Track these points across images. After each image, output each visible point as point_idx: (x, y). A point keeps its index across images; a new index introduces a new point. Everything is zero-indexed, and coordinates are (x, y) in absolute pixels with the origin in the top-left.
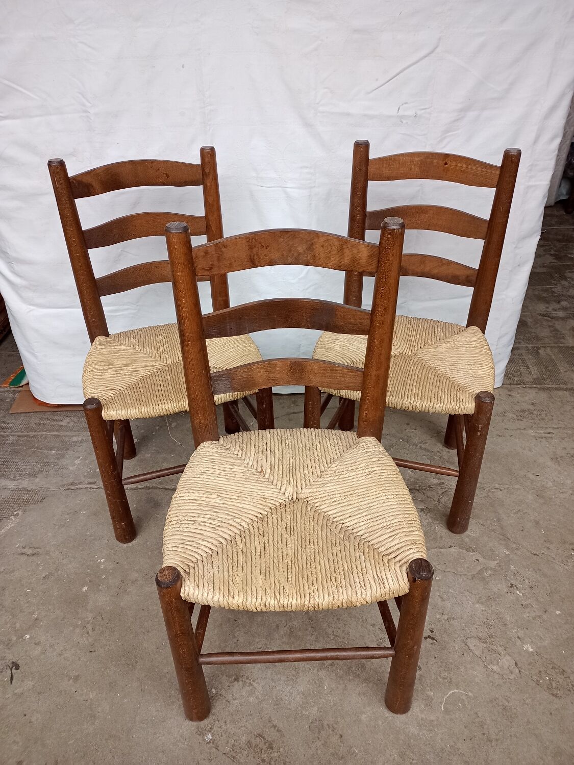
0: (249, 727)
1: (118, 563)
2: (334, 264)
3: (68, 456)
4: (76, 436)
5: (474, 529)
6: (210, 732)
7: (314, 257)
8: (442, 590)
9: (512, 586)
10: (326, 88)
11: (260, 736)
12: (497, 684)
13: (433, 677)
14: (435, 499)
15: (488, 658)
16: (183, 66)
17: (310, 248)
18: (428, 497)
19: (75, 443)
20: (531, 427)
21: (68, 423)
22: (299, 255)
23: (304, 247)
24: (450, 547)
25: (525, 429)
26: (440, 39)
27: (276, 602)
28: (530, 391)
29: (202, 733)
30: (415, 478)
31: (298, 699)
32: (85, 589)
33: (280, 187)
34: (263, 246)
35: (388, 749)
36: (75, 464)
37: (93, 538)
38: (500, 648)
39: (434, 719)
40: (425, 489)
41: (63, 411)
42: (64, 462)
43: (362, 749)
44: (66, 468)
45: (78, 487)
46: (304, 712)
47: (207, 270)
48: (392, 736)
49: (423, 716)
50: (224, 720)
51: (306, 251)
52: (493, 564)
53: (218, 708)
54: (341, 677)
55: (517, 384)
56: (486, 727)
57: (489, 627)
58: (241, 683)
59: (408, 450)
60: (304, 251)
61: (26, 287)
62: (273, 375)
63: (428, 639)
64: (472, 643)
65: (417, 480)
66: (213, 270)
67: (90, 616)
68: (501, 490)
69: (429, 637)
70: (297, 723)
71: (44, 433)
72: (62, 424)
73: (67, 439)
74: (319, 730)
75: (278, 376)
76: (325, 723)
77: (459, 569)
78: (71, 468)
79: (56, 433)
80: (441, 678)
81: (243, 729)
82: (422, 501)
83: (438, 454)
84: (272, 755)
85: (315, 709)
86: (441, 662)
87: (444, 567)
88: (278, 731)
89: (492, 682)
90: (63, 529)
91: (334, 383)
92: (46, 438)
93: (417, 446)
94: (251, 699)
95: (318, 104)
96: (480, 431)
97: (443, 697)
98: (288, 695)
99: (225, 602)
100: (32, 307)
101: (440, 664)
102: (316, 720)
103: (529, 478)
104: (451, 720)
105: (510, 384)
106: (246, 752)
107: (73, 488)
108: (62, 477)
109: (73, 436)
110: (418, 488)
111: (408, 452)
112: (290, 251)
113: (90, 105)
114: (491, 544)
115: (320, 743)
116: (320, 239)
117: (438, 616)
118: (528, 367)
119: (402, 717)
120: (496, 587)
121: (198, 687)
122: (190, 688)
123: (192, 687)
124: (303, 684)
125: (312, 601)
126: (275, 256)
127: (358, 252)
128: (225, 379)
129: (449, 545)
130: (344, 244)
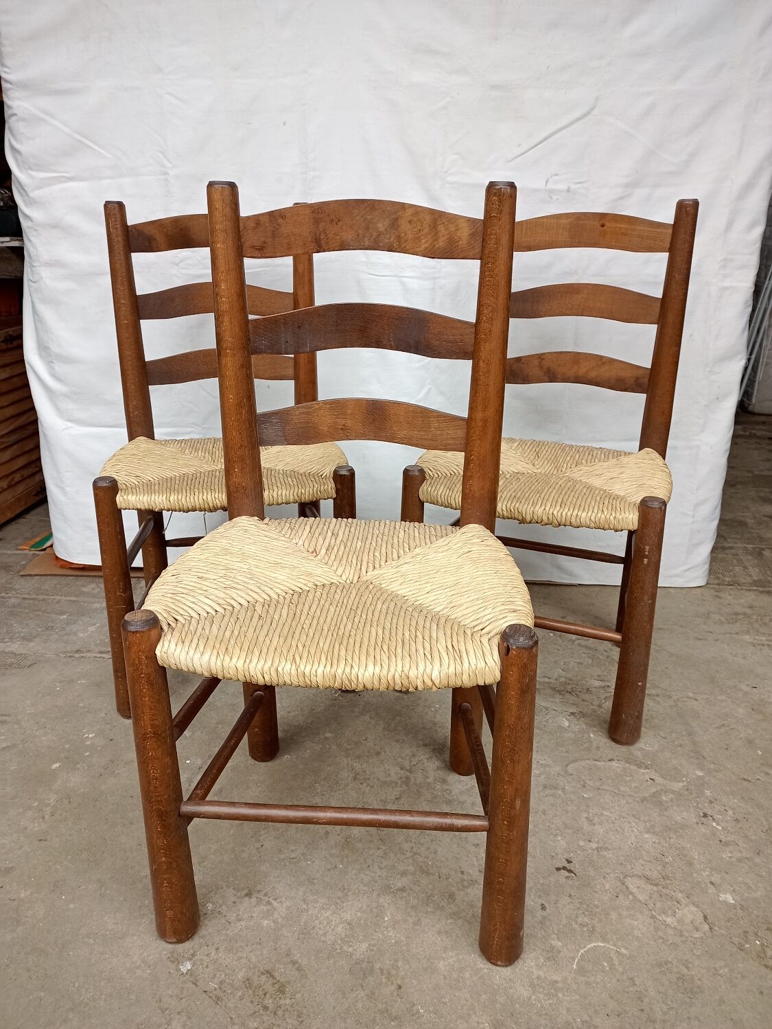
0: (254, 959)
1: (111, 740)
2: (426, 248)
3: (80, 623)
4: (99, 602)
5: (648, 742)
6: (190, 959)
7: (399, 238)
8: (591, 811)
9: (705, 815)
10: (457, 154)
11: (269, 973)
12: (671, 941)
13: (564, 921)
14: (594, 703)
15: (658, 905)
16: (284, 124)
17: (394, 224)
18: (583, 701)
19: (96, 609)
20: (748, 632)
21: (93, 589)
22: (379, 235)
23: (385, 223)
24: (611, 760)
25: (737, 633)
26: (597, 99)
27: (294, 668)
28: (748, 593)
29: (177, 961)
30: (566, 678)
31: (339, 929)
32: (57, 765)
33: (396, 276)
34: (332, 221)
35: (475, 1013)
36: (88, 631)
37: (86, 710)
38: (680, 895)
39: (559, 979)
40: (580, 692)
41: (89, 576)
42: (75, 628)
43: (431, 1009)
44: (75, 634)
45: (84, 655)
46: (345, 948)
47: (258, 249)
48: (484, 996)
49: (541, 973)
50: (215, 946)
51: (388, 229)
52: (677, 786)
53: (209, 929)
54: (413, 907)
55: (727, 585)
56: (646, 1000)
57: (664, 865)
58: (254, 900)
59: (561, 646)
60: (386, 230)
61: (66, 396)
62: (343, 422)
63: (562, 871)
64: (632, 884)
66: (265, 251)
67: (52, 799)
68: (696, 700)
69: (564, 868)
70: (332, 961)
71: (58, 597)
72: (85, 589)
73: (86, 605)
74: (365, 974)
75: (349, 423)
76: (377, 966)
77: (622, 788)
78: (81, 635)
79: (73, 598)
80: (577, 924)
81: (244, 961)
82: (574, 704)
84: (282, 1002)
85: (364, 946)
86: (581, 903)
87: (598, 784)
88: (299, 969)
89: (663, 939)
90: (48, 697)
91: (426, 439)
92: (58, 602)
93: (574, 642)
94: (265, 923)
95: (446, 172)
96: (646, 557)
97: (578, 951)
98: (325, 923)
99: (219, 663)
100: (70, 424)
101: (578, 906)
102: (363, 961)
103: (741, 690)
104: (587, 983)
106: (240, 994)
107: (77, 655)
108: (66, 643)
109: (94, 603)
110: (570, 690)
111: (559, 648)
112: (367, 228)
113: (170, 165)
114: (675, 762)
115: (362, 994)
116: (407, 211)
117: (582, 843)
118: (745, 568)
119: (506, 972)
120: (679, 815)
121: (176, 862)
122: (164, 859)
123: (166, 857)
124: (352, 910)
125: (348, 670)
126: (348, 236)
127: (457, 230)
128: (275, 421)
129: (609, 758)
130: (438, 217)
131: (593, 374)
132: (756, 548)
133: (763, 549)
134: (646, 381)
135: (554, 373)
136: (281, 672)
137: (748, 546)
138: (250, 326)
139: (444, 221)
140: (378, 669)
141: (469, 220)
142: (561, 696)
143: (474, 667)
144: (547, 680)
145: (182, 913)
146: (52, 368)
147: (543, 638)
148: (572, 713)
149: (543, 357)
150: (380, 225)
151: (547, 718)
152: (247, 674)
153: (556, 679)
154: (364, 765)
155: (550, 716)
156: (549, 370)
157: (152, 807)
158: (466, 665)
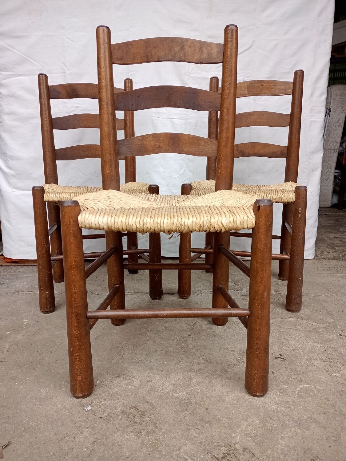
0: (125, 402)
1: (38, 322)
2: (197, 59)
3: (18, 282)
5: (304, 311)
6: (90, 405)
7: (185, 55)
8: (286, 336)
9: (341, 335)
11: (135, 408)
12: (341, 383)
13: (285, 377)
15: (330, 369)
17: (182, 48)
19: (25, 277)
20: (338, 273)
22: (176, 53)
23: (178, 48)
26: (253, 42)
27: (152, 220)
28: (333, 261)
29: (83, 406)
31: (170, 387)
32: (9, 332)
33: (169, 118)
34: (154, 47)
35: (250, 417)
36: (21, 284)
37: (23, 312)
38: (339, 365)
39: (290, 401)
41: (21, 266)
43: (226, 417)
44: (15, 285)
45: (20, 293)
46: (174, 395)
47: (119, 60)
48: (252, 410)
49: (279, 399)
50: (104, 398)
51: (180, 51)
52: (324, 326)
53: (98, 392)
54: (206, 376)
55: (324, 258)
56: (337, 406)
57: (328, 354)
58: (122, 378)
60: (179, 51)
61: (13, 176)
62: (159, 144)
63: (279, 359)
64: (315, 362)
66: (123, 60)
67: (7, 345)
68: (322, 296)
69: (279, 358)
70: (168, 400)
71: (5, 274)
73: (20, 276)
74: (187, 405)
75: (161, 144)
76: (193, 401)
77: (298, 328)
78: (18, 286)
79: (13, 274)
80: (292, 378)
81: (120, 403)
83: (275, 282)
84: (144, 419)
85: (185, 393)
86: (291, 370)
87: (286, 326)
88: (152, 404)
89: (337, 382)
91: (198, 151)
94: (129, 387)
95: (190, 73)
97: (296, 389)
98: (162, 385)
100: (14, 190)
101: (291, 371)
102: (185, 399)
103: (342, 292)
104: (304, 401)
105: (319, 258)
106: (120, 417)
107: (17, 293)
108: (11, 289)
109: (24, 275)
112: (170, 50)
113: (67, 69)
114: (320, 317)
115: (188, 413)
116: (188, 42)
117: (285, 348)
118: (329, 253)
119: (262, 399)
120: (329, 336)
121: (84, 345)
122: (77, 343)
123: (79, 342)
124: (175, 379)
125: (180, 219)
126: (161, 54)
127: (211, 49)
128: (126, 143)
129: (289, 317)
130: (203, 45)
131: (262, 152)
132: (332, 246)
133: (335, 247)
134: (286, 152)
135: (244, 153)
136: (145, 222)
138: (115, 96)
139: (205, 45)
140: (195, 219)
141: (217, 44)
143: (242, 218)
145: (86, 378)
146: (7, 163)
149: (238, 146)
150: (176, 49)
152: (127, 224)
154: (170, 325)
156: (241, 151)
157: (73, 310)
158: (238, 217)
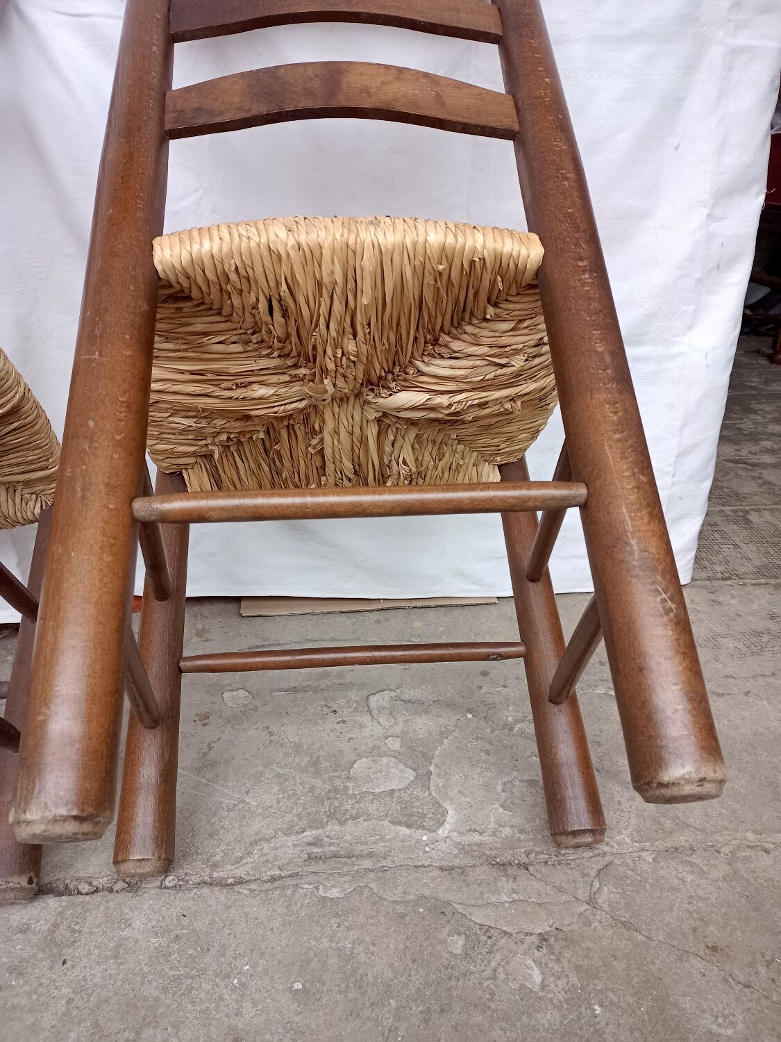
14: (580, 892)
18: (558, 889)
25: (774, 674)
28: (757, 591)
30: (512, 826)
55: (723, 579)
59: (490, 742)
65: (521, 832)
68: (767, 851)
82: (540, 905)
93: (511, 729)
105: (709, 579)
110: (524, 859)
111: (487, 746)
118: (736, 546)
132: (737, 510)
133: (747, 512)
137: (723, 508)
142: (511, 885)
144: (476, 838)
147: (456, 725)
148: (543, 937)
151: (493, 964)
153: (494, 834)
155: (498, 956)
